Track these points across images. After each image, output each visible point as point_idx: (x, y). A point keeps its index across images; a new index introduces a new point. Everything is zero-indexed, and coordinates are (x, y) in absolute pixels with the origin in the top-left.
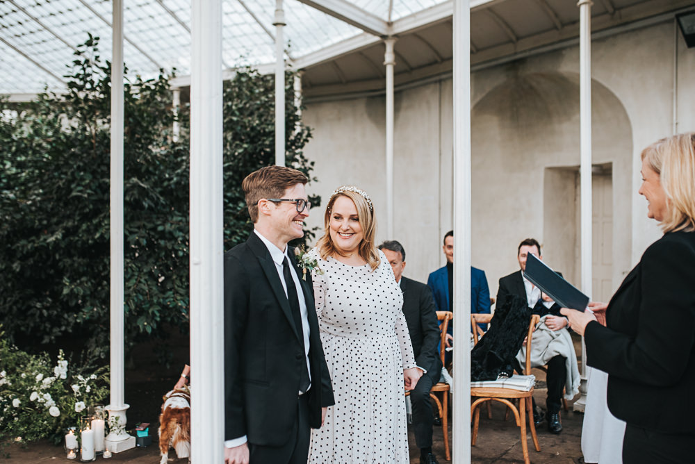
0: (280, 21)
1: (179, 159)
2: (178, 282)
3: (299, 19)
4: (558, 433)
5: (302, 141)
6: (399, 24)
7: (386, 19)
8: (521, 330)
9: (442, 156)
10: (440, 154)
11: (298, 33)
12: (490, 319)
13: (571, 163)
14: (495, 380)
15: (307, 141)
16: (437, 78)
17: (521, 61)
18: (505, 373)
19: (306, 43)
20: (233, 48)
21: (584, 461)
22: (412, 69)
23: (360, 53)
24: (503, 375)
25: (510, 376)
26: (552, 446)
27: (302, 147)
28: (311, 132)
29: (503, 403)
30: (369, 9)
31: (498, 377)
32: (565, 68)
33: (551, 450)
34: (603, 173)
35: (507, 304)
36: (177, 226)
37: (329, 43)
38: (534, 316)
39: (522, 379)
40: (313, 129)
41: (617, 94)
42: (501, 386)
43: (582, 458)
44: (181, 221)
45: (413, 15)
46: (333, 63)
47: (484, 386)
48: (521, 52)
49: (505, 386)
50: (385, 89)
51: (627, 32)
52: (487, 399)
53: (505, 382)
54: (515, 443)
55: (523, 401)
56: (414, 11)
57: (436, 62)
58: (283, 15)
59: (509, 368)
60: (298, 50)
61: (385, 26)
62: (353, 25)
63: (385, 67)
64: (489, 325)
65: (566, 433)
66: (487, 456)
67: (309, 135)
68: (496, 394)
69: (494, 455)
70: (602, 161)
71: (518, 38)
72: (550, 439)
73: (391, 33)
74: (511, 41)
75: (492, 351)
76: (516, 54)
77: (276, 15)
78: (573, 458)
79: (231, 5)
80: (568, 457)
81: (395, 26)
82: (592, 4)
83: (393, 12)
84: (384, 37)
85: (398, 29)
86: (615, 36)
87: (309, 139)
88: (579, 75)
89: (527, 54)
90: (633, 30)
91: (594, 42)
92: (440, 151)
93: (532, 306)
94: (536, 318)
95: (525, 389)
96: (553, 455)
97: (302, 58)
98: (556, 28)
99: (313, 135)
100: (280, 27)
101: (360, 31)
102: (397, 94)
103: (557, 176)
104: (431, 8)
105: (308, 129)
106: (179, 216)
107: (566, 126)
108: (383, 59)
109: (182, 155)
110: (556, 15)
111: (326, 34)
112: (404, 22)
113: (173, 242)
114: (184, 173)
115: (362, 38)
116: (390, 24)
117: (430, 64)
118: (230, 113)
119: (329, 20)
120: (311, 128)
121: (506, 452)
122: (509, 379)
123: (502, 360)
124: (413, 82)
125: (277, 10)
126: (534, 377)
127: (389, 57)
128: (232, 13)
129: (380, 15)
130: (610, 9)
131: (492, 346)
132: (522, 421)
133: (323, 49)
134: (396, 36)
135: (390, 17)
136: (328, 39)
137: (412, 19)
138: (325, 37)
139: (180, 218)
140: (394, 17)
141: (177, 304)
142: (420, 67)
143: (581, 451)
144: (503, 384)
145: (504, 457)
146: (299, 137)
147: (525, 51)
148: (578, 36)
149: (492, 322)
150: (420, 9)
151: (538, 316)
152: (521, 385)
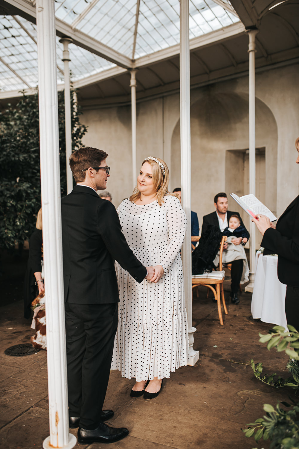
0: (67, 58)
1: (5, 145)
2: (7, 222)
3: (76, 56)
4: (237, 304)
5: (80, 134)
6: (139, 61)
7: (131, 58)
8: (217, 245)
9: (165, 143)
10: (164, 142)
11: (75, 66)
12: (198, 239)
13: (242, 148)
14: (202, 274)
15: (84, 134)
16: (161, 95)
17: (213, 85)
18: (208, 270)
19: (80, 72)
20: (33, 74)
21: (252, 317)
22: (146, 89)
23: (113, 79)
24: (207, 271)
25: (211, 272)
26: (234, 311)
27: (81, 137)
28: (87, 128)
29: (207, 287)
30: (121, 51)
31: (204, 272)
32: (239, 90)
33: (235, 313)
34: (261, 153)
35: (208, 230)
36: (6, 187)
37: (94, 72)
38: (224, 237)
39: (218, 273)
40: (88, 127)
41: (269, 106)
42: (206, 277)
43: (252, 316)
44: (7, 184)
45: (148, 56)
46: (97, 85)
47: (196, 278)
48: (212, 80)
49: (208, 277)
50: (130, 101)
51: (275, 69)
52: (198, 285)
53: (209, 275)
54: (213, 310)
55: (218, 286)
56: (148, 53)
57: (160, 85)
58: (69, 54)
59: (210, 267)
60: (75, 77)
61: (130, 62)
62: (110, 61)
63: (130, 88)
64: (198, 243)
65: (241, 304)
66: (198, 318)
67: (85, 130)
68: (203, 282)
69: (202, 317)
70: (260, 146)
71: (210, 71)
72: (232, 307)
73: (134, 67)
74: (206, 73)
75: (200, 258)
76: (209, 81)
77: (64, 54)
78: (246, 317)
79: (32, 47)
80: (244, 317)
81: (136, 62)
82: (256, 51)
83: (136, 53)
84: (130, 69)
85: (138, 64)
86: (268, 71)
87: (85, 133)
88: (248, 95)
89: (216, 81)
90: (278, 68)
91: (257, 74)
92: (163, 140)
93: (222, 231)
94: (225, 238)
95: (219, 279)
96: (235, 316)
97: (78, 81)
98: (233, 65)
99: (87, 130)
100: (66, 62)
101: (114, 65)
102: (137, 104)
103: (233, 155)
104: (159, 51)
105: (84, 126)
106: (6, 181)
107: (238, 126)
108: (130, 83)
109: (7, 143)
110: (233, 58)
111: (93, 67)
112: (142, 60)
113: (3, 197)
114: (9, 154)
115: (116, 69)
116: (133, 61)
117: (157, 87)
118: (35, 116)
119: (95, 57)
120: (86, 126)
121: (209, 316)
122: (210, 273)
123: (206, 262)
124: (146, 97)
125: (64, 51)
126: (224, 272)
127: (133, 82)
128: (32, 52)
129: (127, 55)
130: (265, 55)
131: (200, 255)
132: (217, 297)
133: (91, 76)
134: (137, 68)
135: (133, 57)
136: (94, 70)
137: (147, 58)
138: (92, 68)
139: (7, 183)
140: (136, 57)
141: (8, 235)
142: (150, 88)
143: (251, 313)
144: (207, 276)
145: (207, 318)
146: (78, 131)
147: (215, 79)
148: (248, 70)
149: (200, 241)
150: (152, 52)
151: (226, 237)
152: (217, 276)
